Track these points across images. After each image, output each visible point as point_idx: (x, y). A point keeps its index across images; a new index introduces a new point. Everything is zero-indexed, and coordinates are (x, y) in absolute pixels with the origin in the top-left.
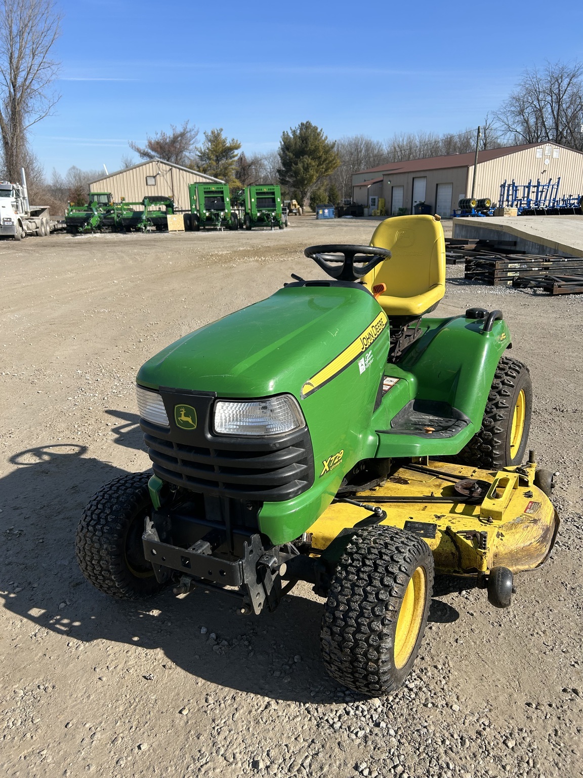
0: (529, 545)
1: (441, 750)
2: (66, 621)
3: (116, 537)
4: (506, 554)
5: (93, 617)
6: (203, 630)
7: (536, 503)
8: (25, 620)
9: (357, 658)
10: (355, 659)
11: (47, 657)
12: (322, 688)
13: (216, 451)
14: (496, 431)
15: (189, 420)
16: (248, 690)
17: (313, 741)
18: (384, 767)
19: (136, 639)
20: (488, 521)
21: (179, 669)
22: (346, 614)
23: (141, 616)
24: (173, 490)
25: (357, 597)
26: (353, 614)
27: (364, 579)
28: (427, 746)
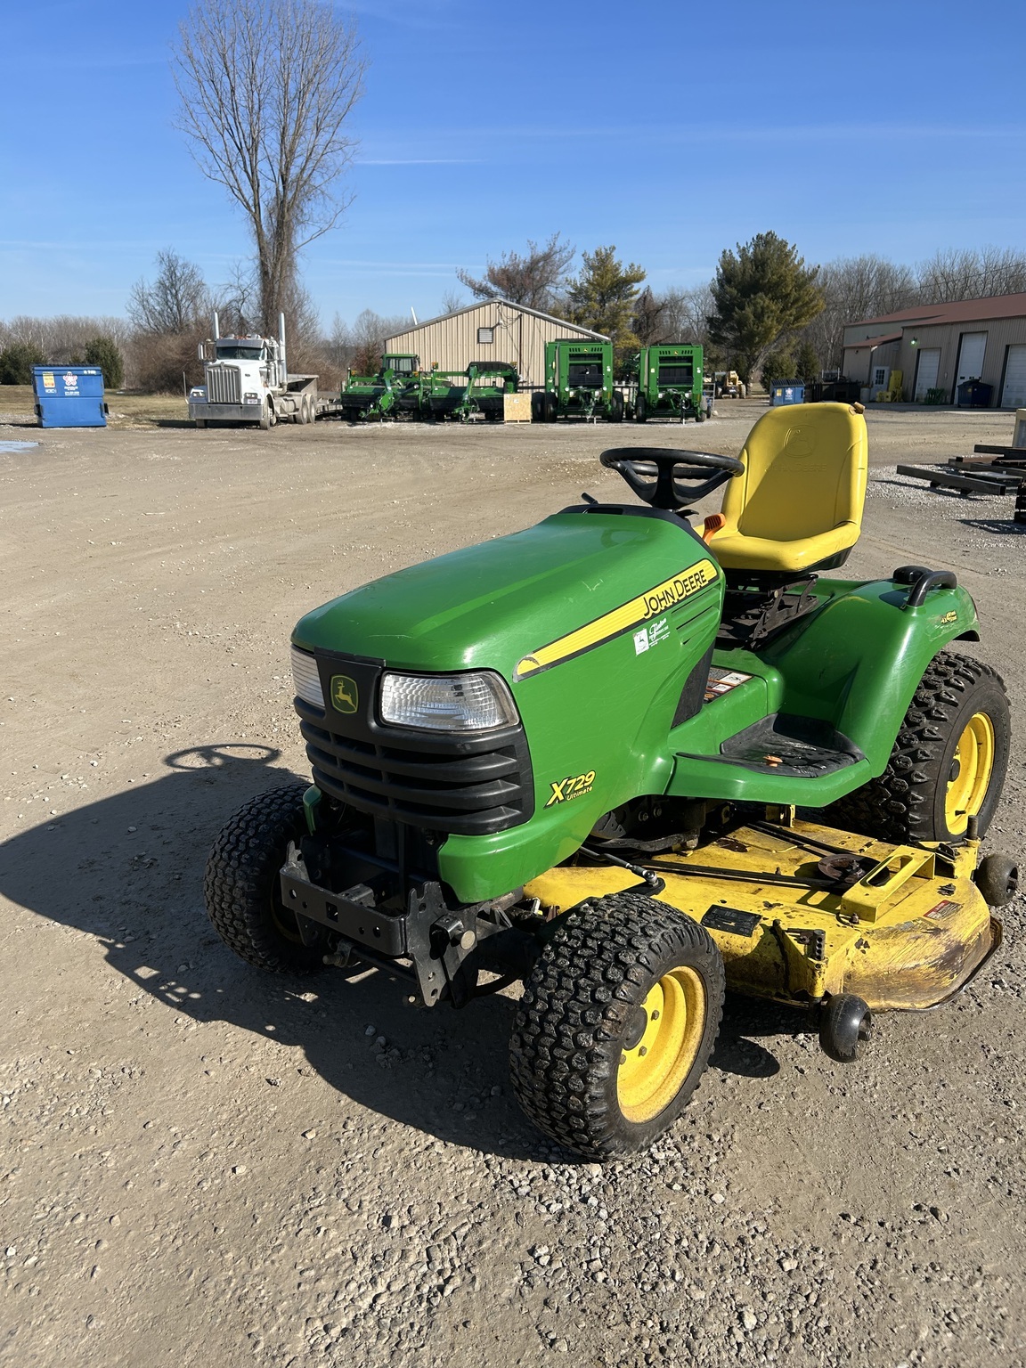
0: (913, 968)
2: (181, 990)
3: (256, 871)
4: (867, 977)
5: (219, 991)
6: (370, 1031)
7: (953, 903)
8: (128, 980)
9: (554, 1086)
10: (549, 1089)
11: (145, 1033)
12: (519, 1137)
13: (384, 749)
14: (915, 779)
15: (348, 698)
16: (407, 1121)
17: (480, 1206)
18: (574, 1259)
19: (270, 1028)
20: (851, 920)
21: (319, 1078)
22: (544, 1015)
23: (288, 999)
24: (334, 807)
25: (564, 992)
26: (554, 1018)
27: (578, 967)
28: (650, 1242)
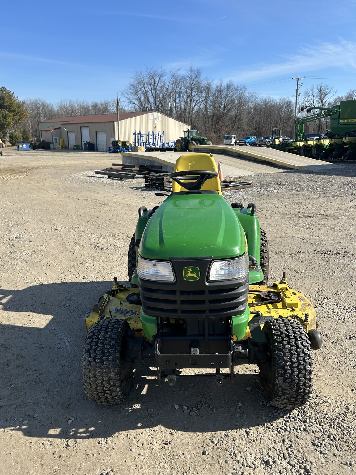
1: (340, 422)
2: (82, 430)
3: (118, 362)
5: (99, 422)
6: (176, 407)
8: (51, 439)
9: (300, 388)
14: (265, 265)
15: (194, 275)
17: (284, 441)
18: (325, 439)
19: (140, 425)
20: (292, 309)
21: (180, 433)
22: (291, 366)
23: (130, 411)
24: (165, 322)
25: (295, 355)
26: (295, 365)
27: (294, 346)
28: (333, 422)
